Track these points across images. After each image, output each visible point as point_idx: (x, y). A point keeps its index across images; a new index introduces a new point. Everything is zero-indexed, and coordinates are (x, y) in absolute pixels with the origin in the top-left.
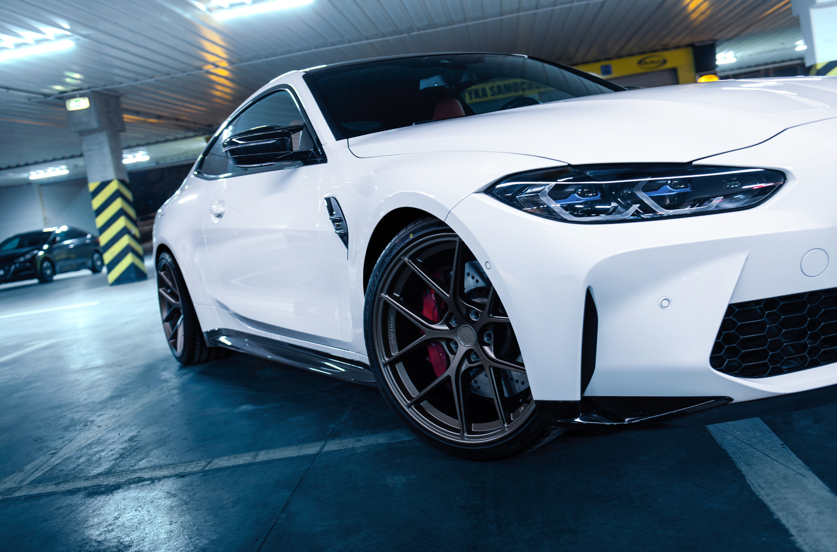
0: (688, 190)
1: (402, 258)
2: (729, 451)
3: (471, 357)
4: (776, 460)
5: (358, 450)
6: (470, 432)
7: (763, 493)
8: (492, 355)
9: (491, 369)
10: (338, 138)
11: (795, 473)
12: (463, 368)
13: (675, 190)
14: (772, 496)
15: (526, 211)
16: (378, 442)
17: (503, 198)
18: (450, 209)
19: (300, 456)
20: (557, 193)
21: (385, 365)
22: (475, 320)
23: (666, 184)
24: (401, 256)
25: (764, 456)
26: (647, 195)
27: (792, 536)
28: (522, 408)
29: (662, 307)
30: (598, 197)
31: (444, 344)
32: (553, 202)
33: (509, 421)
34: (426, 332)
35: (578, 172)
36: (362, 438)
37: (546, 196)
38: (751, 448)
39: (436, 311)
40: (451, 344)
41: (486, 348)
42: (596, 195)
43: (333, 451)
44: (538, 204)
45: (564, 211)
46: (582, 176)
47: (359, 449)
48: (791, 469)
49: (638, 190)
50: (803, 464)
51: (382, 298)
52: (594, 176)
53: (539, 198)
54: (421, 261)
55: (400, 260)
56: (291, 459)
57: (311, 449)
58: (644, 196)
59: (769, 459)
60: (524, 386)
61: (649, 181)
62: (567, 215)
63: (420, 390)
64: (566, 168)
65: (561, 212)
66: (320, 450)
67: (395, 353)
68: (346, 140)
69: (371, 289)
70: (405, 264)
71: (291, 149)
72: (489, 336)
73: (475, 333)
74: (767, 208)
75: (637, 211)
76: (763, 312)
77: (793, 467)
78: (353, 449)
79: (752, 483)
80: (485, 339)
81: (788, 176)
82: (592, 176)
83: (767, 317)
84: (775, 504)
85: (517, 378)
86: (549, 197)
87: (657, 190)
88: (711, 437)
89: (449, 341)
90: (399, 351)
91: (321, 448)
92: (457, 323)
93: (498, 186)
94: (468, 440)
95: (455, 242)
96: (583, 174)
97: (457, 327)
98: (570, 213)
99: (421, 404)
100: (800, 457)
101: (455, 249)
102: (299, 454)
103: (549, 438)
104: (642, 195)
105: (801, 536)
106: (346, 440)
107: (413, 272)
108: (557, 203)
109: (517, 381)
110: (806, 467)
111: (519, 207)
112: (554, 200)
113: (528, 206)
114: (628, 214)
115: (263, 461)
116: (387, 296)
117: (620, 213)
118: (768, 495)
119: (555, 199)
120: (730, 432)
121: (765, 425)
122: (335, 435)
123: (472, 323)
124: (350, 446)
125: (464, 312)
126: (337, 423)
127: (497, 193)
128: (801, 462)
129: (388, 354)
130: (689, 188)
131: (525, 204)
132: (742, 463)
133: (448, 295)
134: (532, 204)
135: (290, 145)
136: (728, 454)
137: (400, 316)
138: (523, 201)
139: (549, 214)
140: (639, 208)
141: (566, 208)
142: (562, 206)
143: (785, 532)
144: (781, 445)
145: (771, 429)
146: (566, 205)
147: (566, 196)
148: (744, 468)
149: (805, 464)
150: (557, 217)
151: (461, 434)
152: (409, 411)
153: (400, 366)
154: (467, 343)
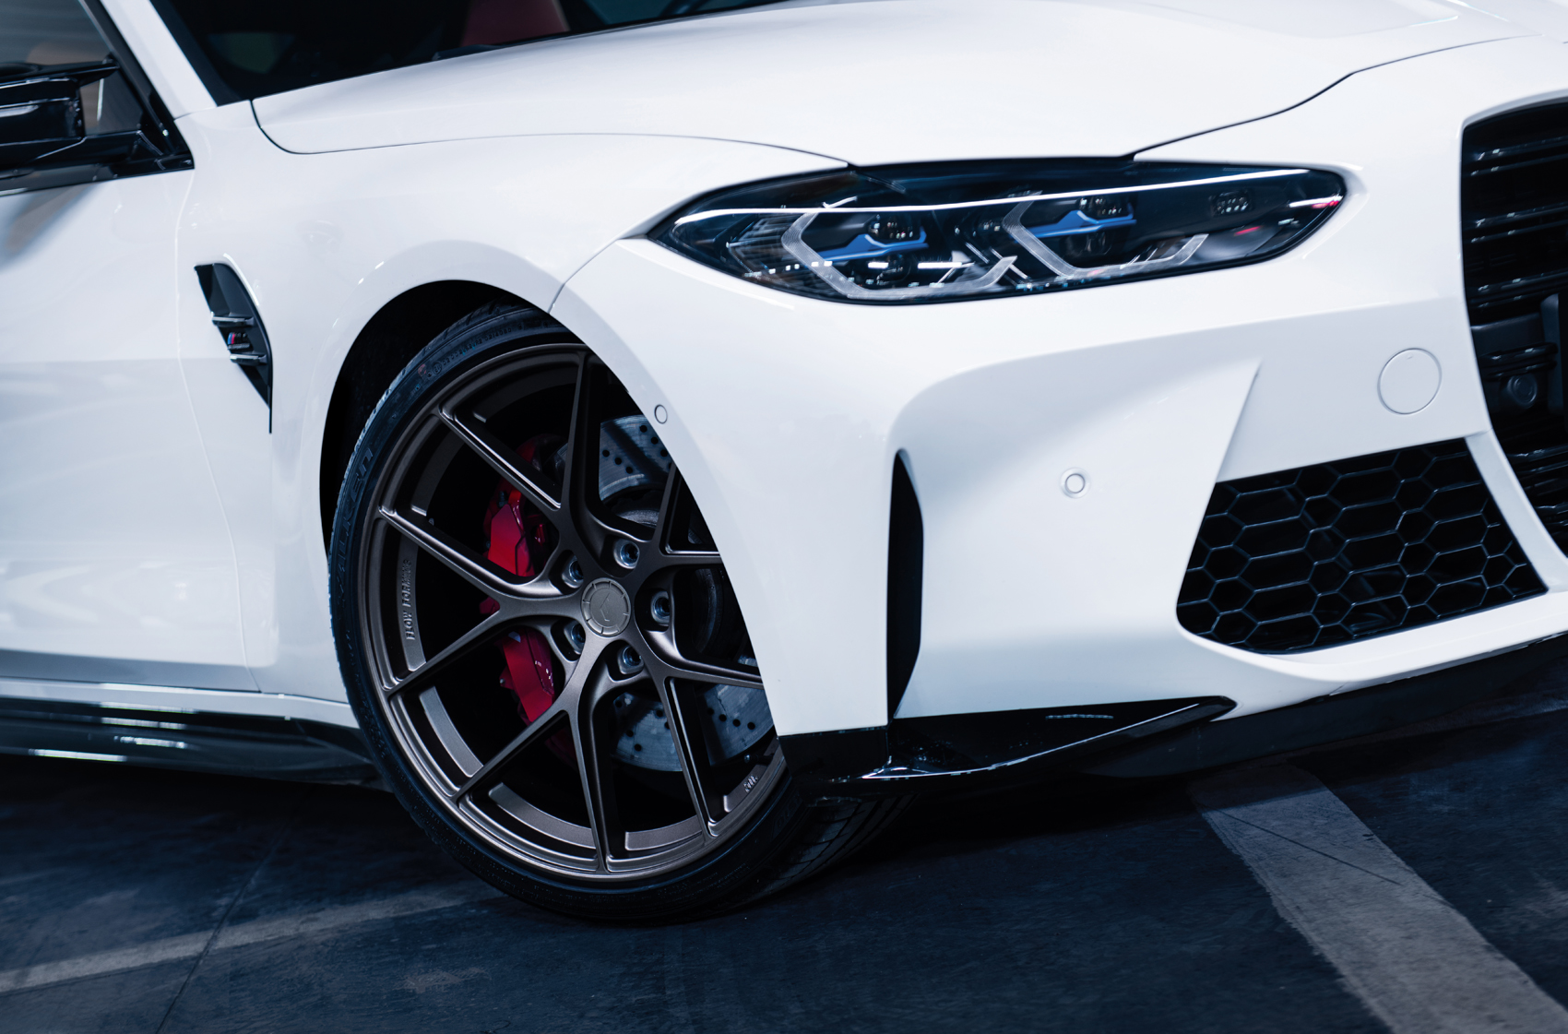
0: (1128, 220)
1: (433, 412)
2: (1246, 857)
3: (619, 662)
4: (1346, 863)
5: (316, 938)
6: (620, 852)
7: (1301, 918)
8: (673, 651)
9: (672, 685)
10: (221, 99)
11: (1381, 879)
12: (600, 691)
13: (1098, 222)
14: (1318, 922)
15: (752, 280)
16: (365, 918)
17: (695, 250)
18: (562, 281)
19: (151, 964)
20: (824, 235)
22: (626, 566)
23: (1077, 206)
24: (433, 406)
25: (1322, 857)
26: (1034, 233)
27: (1341, 976)
28: (752, 780)
29: (1068, 492)
30: (921, 242)
31: (546, 631)
32: (816, 255)
33: (720, 815)
34: (500, 603)
35: (873, 183)
36: (319, 915)
37: (796, 241)
38: (1297, 847)
39: (524, 552)
40: (566, 633)
41: (659, 637)
42: (916, 237)
43: (242, 946)
44: (779, 262)
45: (842, 278)
46: (882, 192)
47: (316, 936)
48: (1373, 874)
49: (1013, 223)
50: (1402, 863)
51: (380, 518)
52: (907, 191)
53: (781, 247)
54: (484, 420)
55: (428, 416)
56: (128, 972)
57: (178, 948)
58: (1026, 238)
59: (1331, 862)
60: (755, 733)
61: (1037, 203)
62: (846, 285)
63: (484, 759)
64: (844, 174)
65: (835, 280)
66: (206, 948)
67: (416, 666)
68: (247, 103)
69: (349, 495)
70: (442, 428)
71: (81, 131)
72: (664, 604)
73: (628, 597)
74: (1304, 257)
75: (1010, 272)
76: (1301, 500)
77: (1380, 871)
78: (300, 937)
79: (1283, 905)
80: (655, 613)
81: (1350, 184)
82: (903, 191)
83: (1306, 509)
84: (1321, 934)
85: (736, 715)
86: (804, 245)
87: (1056, 221)
88: (1211, 834)
89: (560, 624)
90: (427, 661)
91: (208, 944)
92: (578, 578)
93: (681, 221)
94: (615, 870)
95: (573, 366)
96: (883, 186)
97: (582, 588)
98: (856, 282)
99: (490, 793)
100: (1398, 853)
101: (575, 384)
102: (147, 961)
104: (1022, 235)
105: (1358, 976)
106: (276, 923)
107: (466, 447)
108: (824, 257)
109: (737, 723)
110: (1408, 868)
111: (736, 271)
112: (817, 250)
113: (755, 266)
114: (988, 281)
115: (47, 984)
116: (395, 515)
117: (972, 277)
118: (1310, 921)
119: (821, 248)
120: (1258, 823)
121: (1342, 804)
122: (241, 916)
123: (620, 574)
124: (289, 932)
125: (599, 546)
126: (236, 893)
127: (680, 239)
128: (1399, 860)
129: (400, 668)
130: (1130, 217)
131: (750, 262)
132: (1270, 874)
133: (557, 505)
134: (765, 263)
135: (77, 119)
136: (1242, 861)
137: (429, 566)
138: (743, 256)
139: (806, 285)
140: (1015, 264)
141: (846, 269)
142: (836, 266)
143: (1329, 972)
144: (1365, 835)
145: (1351, 810)
146: (844, 264)
147: (846, 240)
148: (1271, 883)
149: (1407, 864)
150: (826, 291)
151: (597, 859)
152: (460, 813)
153: (429, 697)
154: (611, 625)
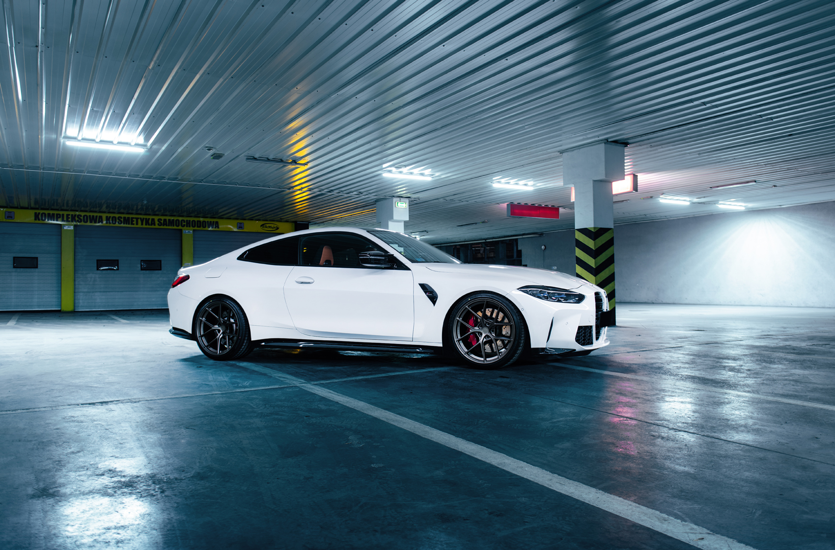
21: (456, 342)
22: (488, 326)
31: (477, 334)
34: (471, 330)
40: (480, 334)
41: (493, 334)
53: (537, 293)
63: (468, 350)
69: (452, 316)
70: (466, 308)
72: (493, 330)
73: (488, 329)
90: (461, 337)
97: (482, 328)
99: (469, 353)
101: (484, 303)
107: (469, 311)
125: (485, 323)
129: (458, 338)
151: (484, 361)
152: (465, 355)
153: (461, 342)
154: (485, 333)
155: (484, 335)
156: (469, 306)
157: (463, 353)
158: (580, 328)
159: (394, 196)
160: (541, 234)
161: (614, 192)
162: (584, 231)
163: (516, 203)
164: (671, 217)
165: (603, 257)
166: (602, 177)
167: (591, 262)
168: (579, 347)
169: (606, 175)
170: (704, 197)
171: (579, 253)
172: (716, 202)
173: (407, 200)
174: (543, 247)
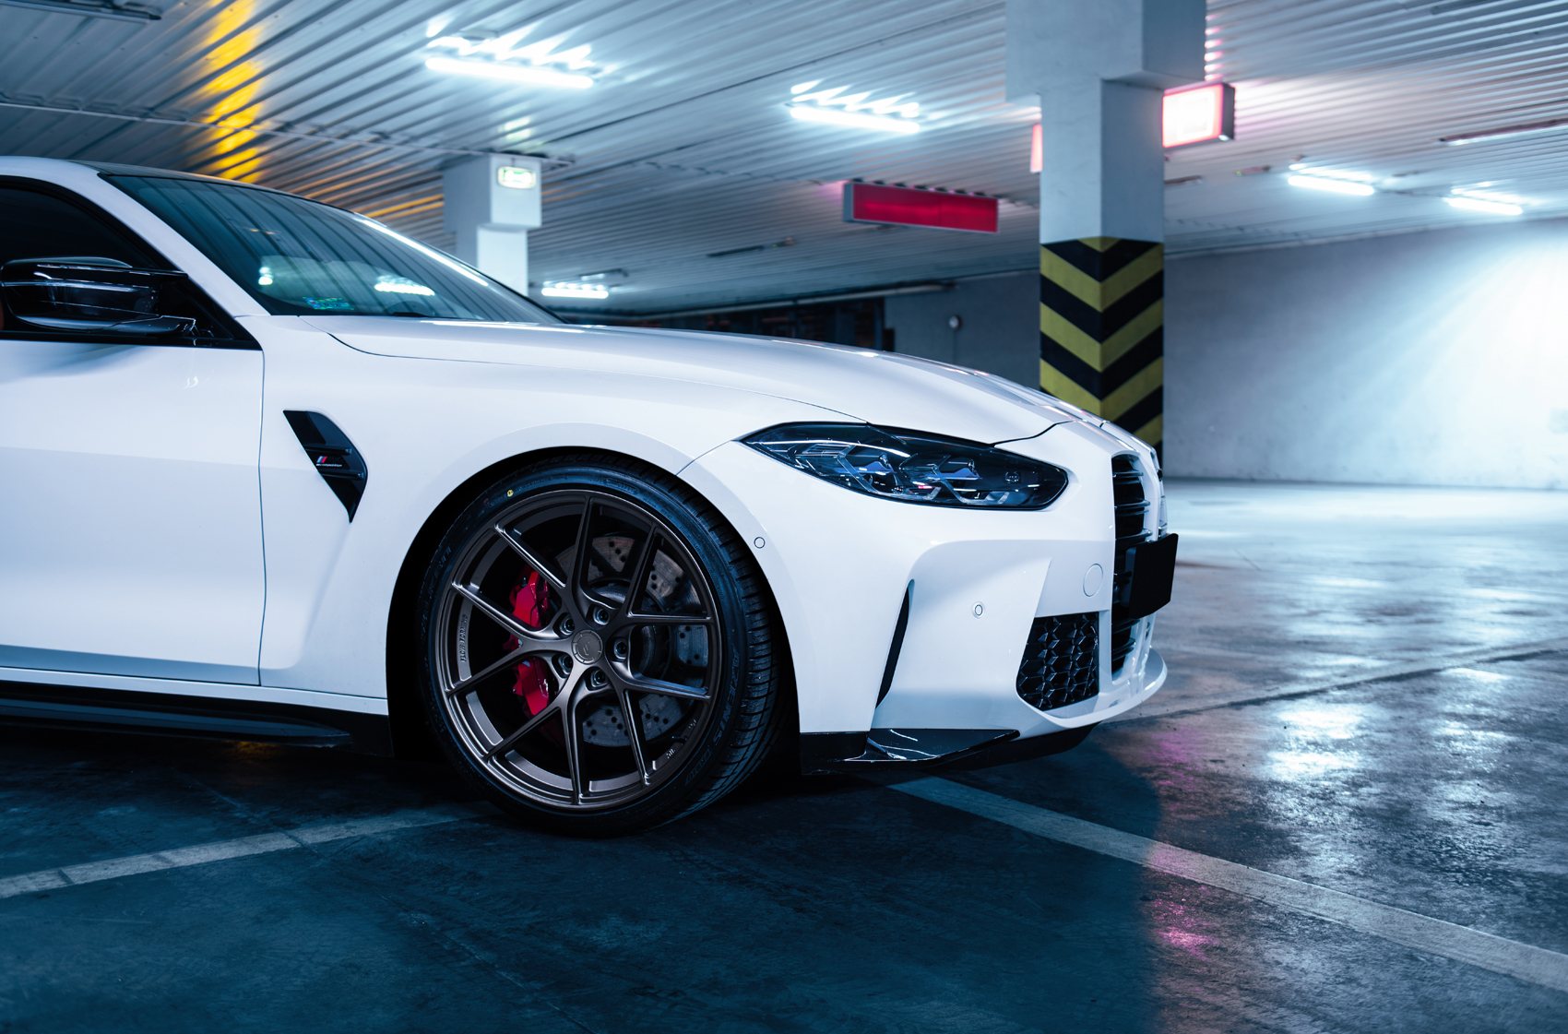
3: (593, 680)
5: (382, 838)
6: (587, 792)
8: (628, 673)
9: (627, 693)
10: (271, 310)
12: (579, 698)
15: (817, 476)
21: (450, 695)
22: (601, 623)
24: (491, 524)
28: (672, 752)
29: (977, 615)
31: (549, 660)
32: (853, 467)
34: (522, 642)
36: (351, 824)
37: (843, 458)
39: (538, 612)
40: (560, 661)
41: (619, 665)
45: (866, 482)
51: (453, 589)
53: (835, 460)
54: (520, 534)
57: (274, 843)
62: (869, 487)
63: (504, 737)
65: (863, 483)
66: (299, 843)
67: (466, 677)
69: (433, 574)
70: (497, 536)
72: (623, 647)
73: (600, 642)
80: (618, 651)
81: (1069, 474)
85: (656, 714)
86: (847, 461)
89: (557, 656)
90: (473, 675)
91: (296, 840)
92: (570, 629)
94: (583, 803)
95: (582, 503)
97: (573, 635)
98: (873, 485)
99: (506, 755)
101: (581, 515)
103: (697, 805)
106: (327, 829)
108: (857, 469)
116: (462, 587)
123: (596, 628)
125: (585, 611)
129: (456, 678)
133: (563, 585)
137: (478, 617)
140: (940, 490)
141: (868, 479)
142: (863, 475)
151: (573, 796)
152: (488, 767)
153: (472, 697)
154: (588, 658)
155: (579, 668)
156: (509, 528)
157: (478, 756)
158: (1040, 625)
159: (491, 150)
160: (949, 285)
161: (1169, 140)
162: (1070, 251)
163: (869, 179)
164: (1312, 238)
165: (1128, 337)
166: (1131, 66)
167: (1089, 351)
168: (1031, 720)
169: (1147, 60)
170: (1416, 173)
171: (1053, 324)
172: (1442, 190)
173: (536, 164)
174: (954, 323)
